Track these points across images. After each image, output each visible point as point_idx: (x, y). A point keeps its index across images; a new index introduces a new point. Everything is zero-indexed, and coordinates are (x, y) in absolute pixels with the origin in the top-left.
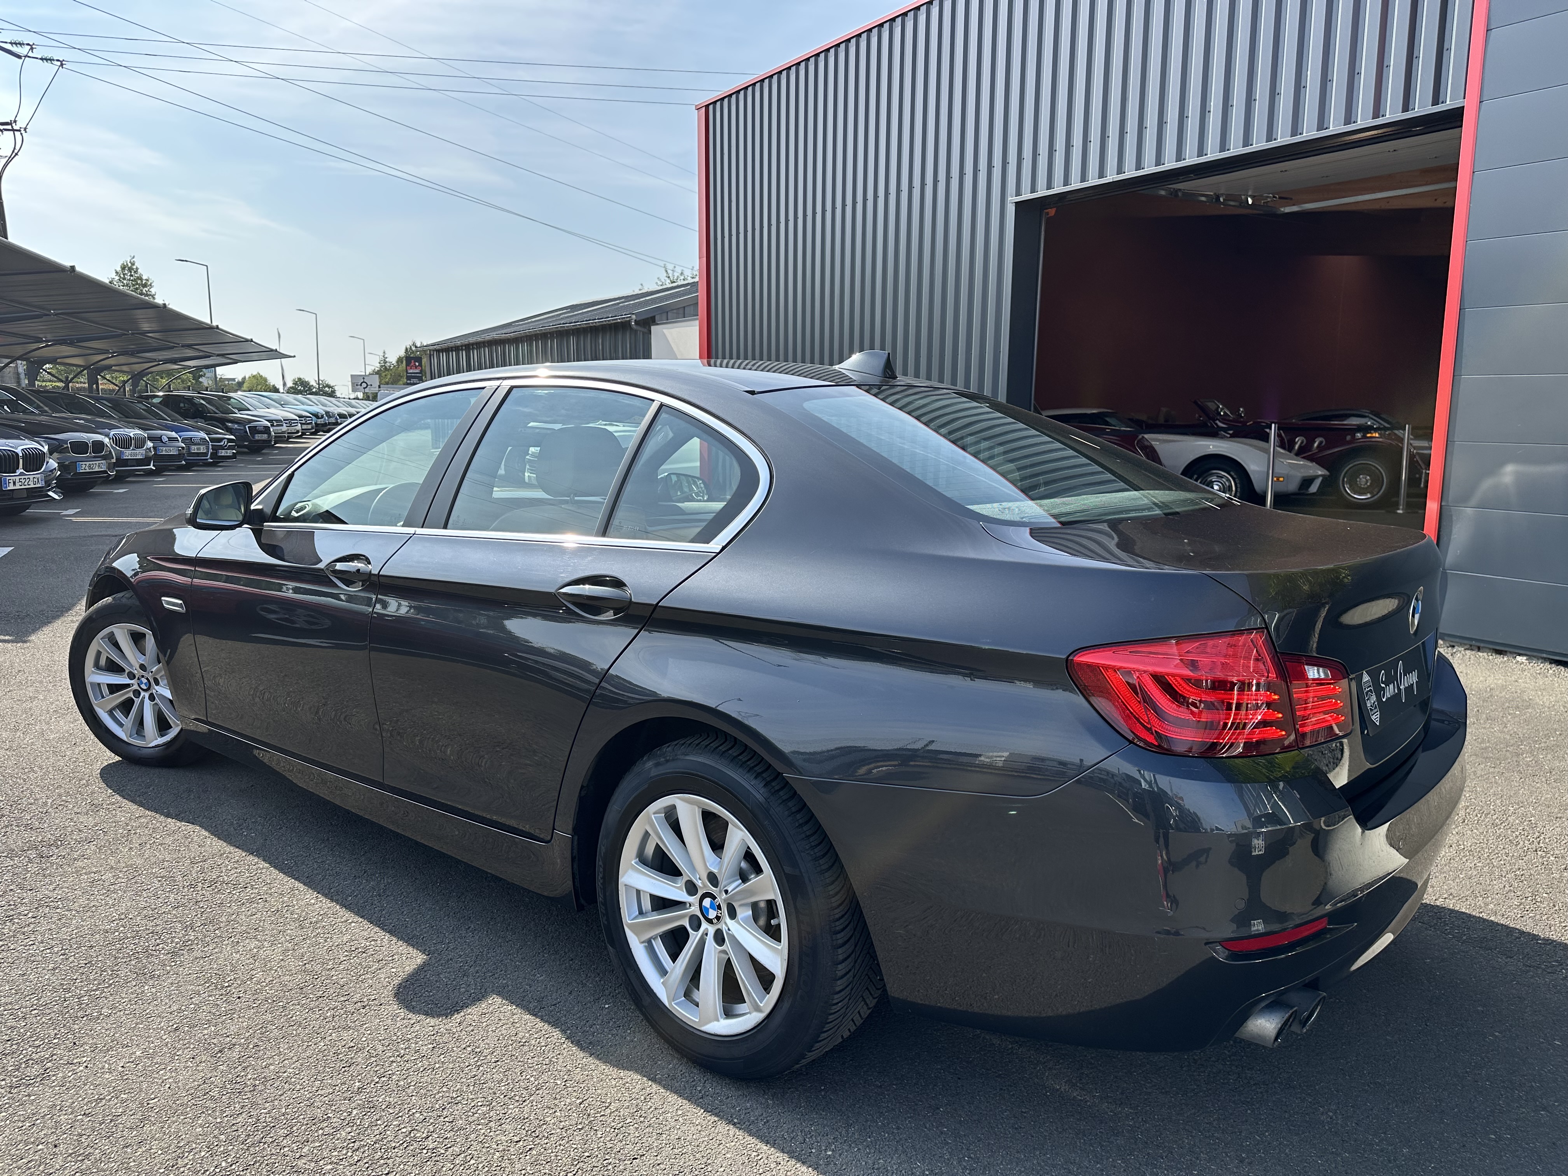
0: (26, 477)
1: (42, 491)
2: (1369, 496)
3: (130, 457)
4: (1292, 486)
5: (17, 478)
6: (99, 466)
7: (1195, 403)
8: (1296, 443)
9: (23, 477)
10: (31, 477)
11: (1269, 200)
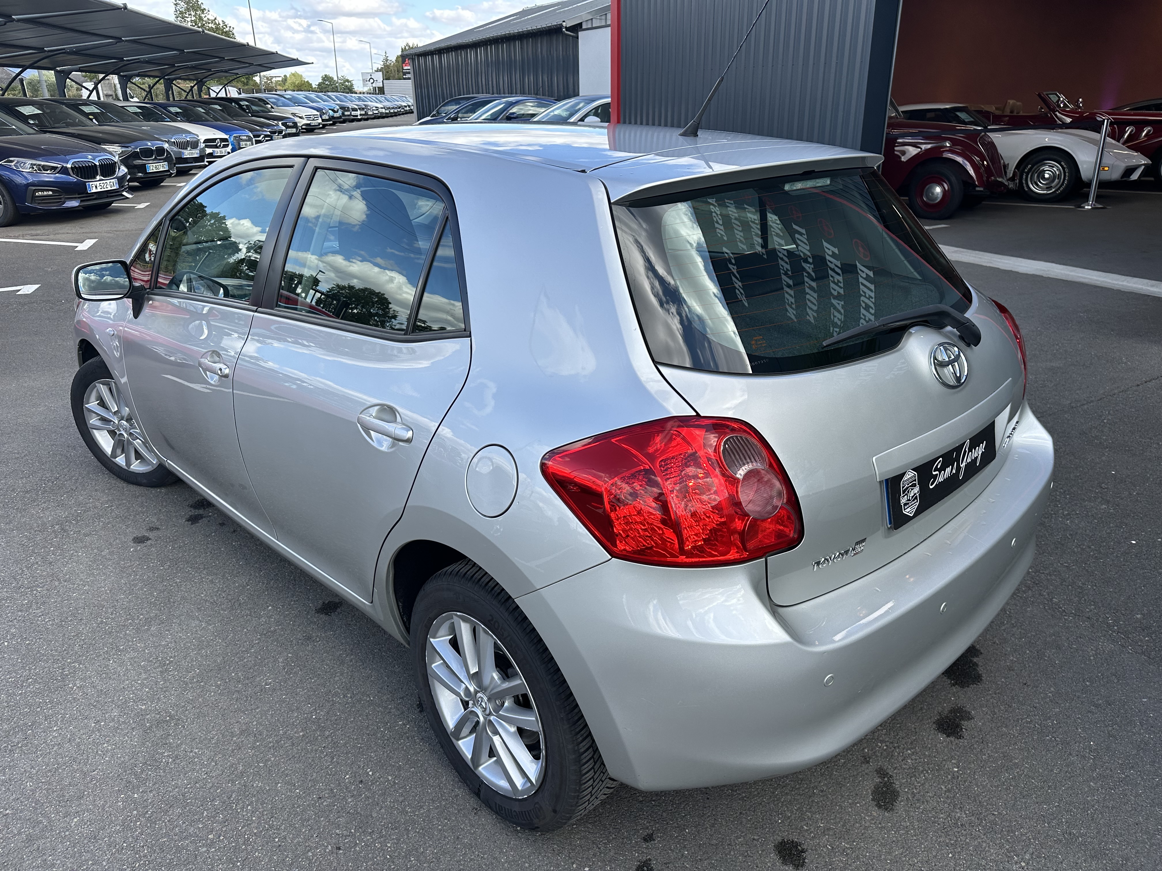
0: (104, 182)
1: (118, 192)
3: (188, 156)
4: (1116, 175)
5: (98, 183)
6: (162, 166)
7: (1039, 95)
9: (102, 182)
10: (108, 181)
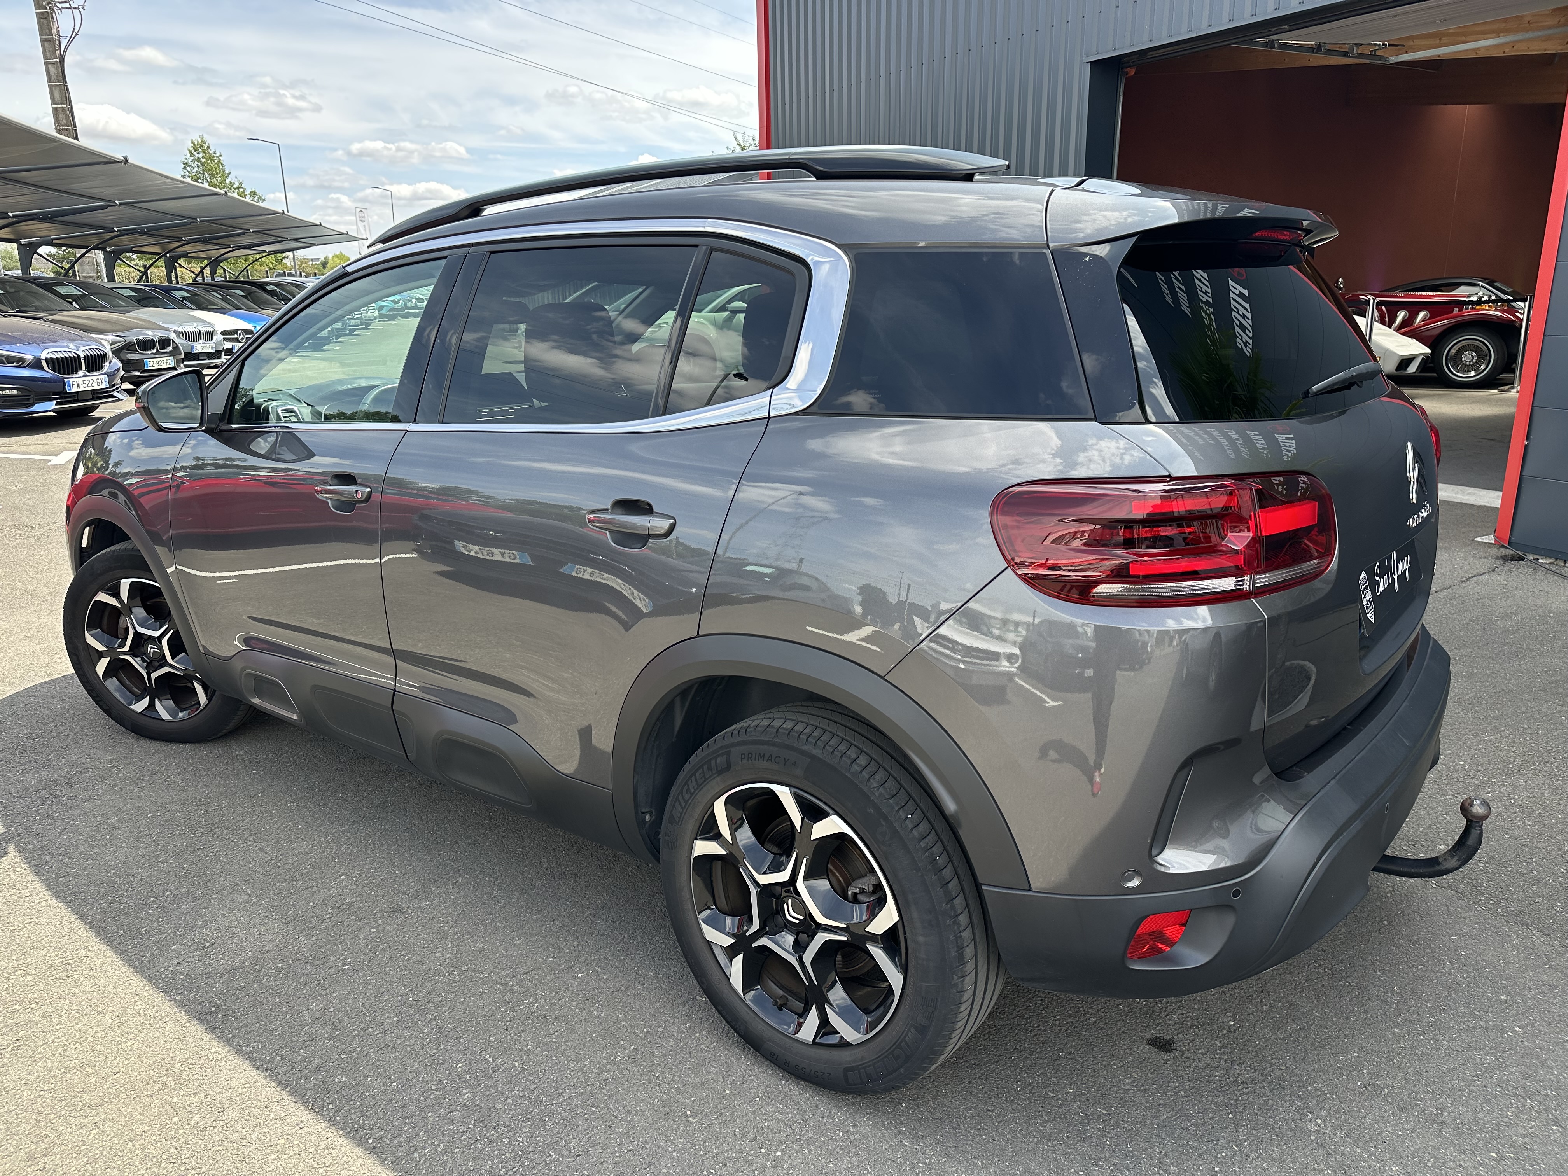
2: (1473, 373)
8: (1396, 316)
11: (1377, 48)
